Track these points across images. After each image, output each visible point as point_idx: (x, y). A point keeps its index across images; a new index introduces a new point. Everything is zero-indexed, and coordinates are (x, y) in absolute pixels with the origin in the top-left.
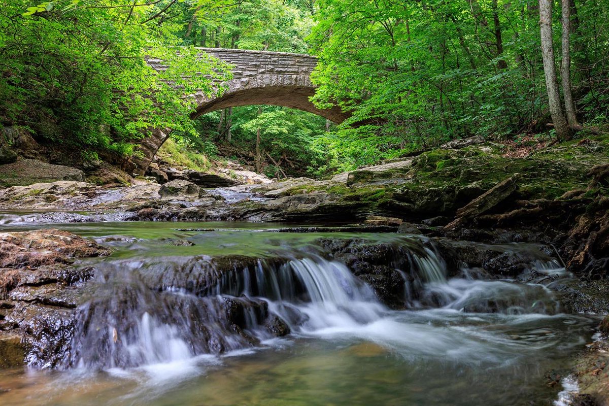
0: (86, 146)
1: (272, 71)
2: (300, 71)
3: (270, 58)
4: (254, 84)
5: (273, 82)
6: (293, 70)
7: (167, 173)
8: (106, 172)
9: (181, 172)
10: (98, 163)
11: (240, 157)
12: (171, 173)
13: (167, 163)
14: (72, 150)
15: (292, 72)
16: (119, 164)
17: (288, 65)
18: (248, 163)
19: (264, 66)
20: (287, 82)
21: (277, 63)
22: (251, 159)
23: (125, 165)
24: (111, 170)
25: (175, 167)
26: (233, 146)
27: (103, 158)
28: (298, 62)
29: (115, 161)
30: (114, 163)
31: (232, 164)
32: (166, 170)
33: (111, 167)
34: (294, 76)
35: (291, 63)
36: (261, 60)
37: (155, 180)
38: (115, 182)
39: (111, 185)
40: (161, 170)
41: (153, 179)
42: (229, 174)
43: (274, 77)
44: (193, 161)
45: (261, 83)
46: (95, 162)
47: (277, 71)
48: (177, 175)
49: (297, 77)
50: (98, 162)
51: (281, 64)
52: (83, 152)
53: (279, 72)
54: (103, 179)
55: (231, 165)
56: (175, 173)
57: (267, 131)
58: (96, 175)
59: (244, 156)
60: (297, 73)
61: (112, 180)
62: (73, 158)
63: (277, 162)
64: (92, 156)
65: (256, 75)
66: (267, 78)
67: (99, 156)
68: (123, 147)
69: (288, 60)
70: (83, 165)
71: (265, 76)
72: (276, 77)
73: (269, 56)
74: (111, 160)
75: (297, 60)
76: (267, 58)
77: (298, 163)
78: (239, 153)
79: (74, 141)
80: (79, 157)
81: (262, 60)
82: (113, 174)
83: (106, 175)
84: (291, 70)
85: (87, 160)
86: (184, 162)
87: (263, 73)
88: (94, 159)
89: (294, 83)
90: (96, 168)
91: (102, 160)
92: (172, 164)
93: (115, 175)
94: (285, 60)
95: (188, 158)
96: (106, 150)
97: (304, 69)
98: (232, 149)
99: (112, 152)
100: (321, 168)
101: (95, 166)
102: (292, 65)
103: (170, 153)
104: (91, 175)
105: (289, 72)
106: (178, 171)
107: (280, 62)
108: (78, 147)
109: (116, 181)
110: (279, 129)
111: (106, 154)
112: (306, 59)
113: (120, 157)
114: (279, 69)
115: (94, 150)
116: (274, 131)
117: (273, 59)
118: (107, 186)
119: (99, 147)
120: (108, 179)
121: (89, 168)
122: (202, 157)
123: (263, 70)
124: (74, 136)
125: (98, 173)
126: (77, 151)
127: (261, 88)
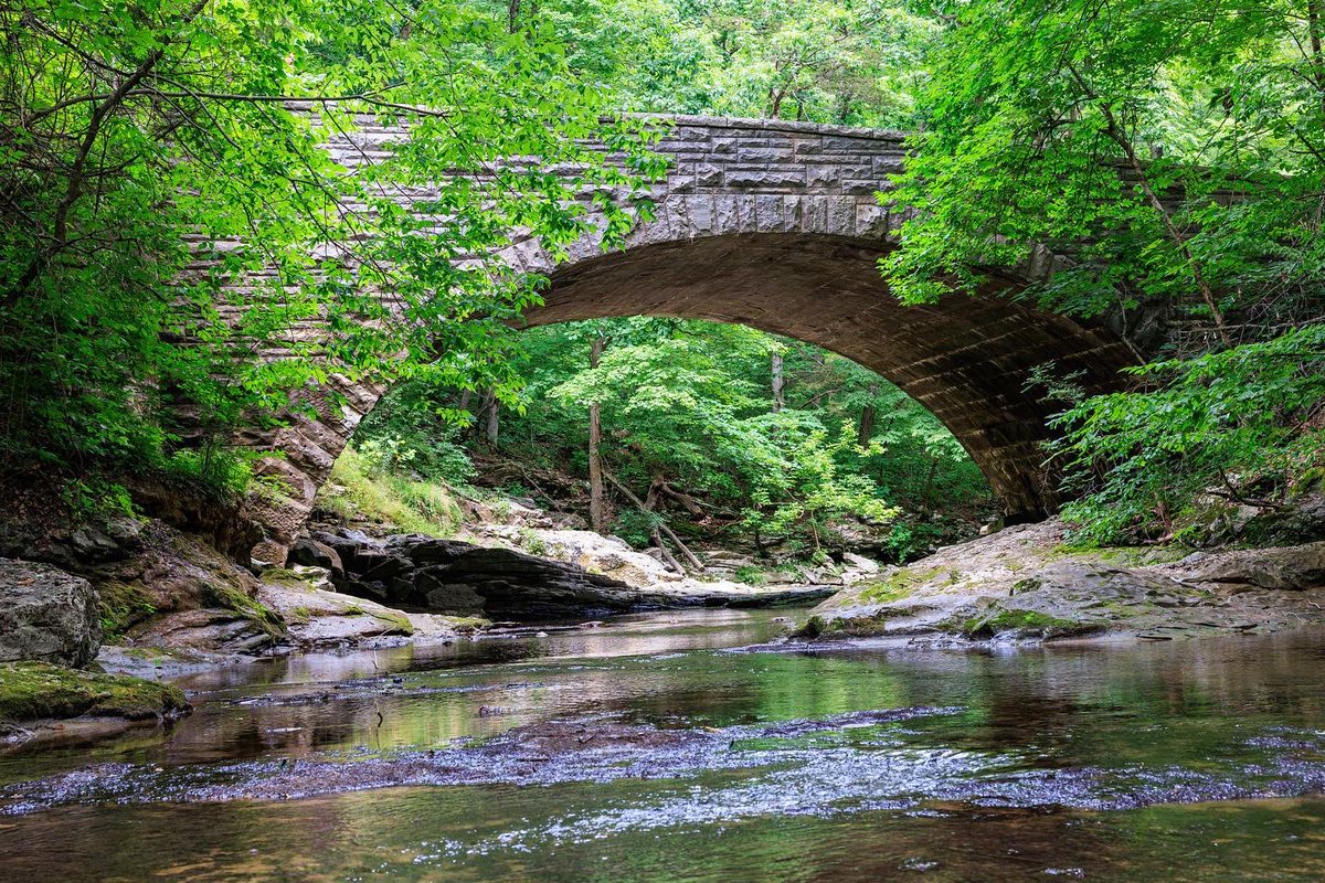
0: (80, 463)
1: (714, 183)
2: (810, 180)
3: (708, 140)
4: (661, 229)
5: (722, 220)
6: (788, 177)
7: (340, 549)
8: (164, 564)
9: (381, 543)
10: (135, 530)
11: (533, 488)
12: (351, 548)
13: (334, 516)
14: (26, 481)
15: (784, 184)
16: (207, 529)
17: (770, 160)
18: (557, 503)
19: (690, 167)
20: (767, 220)
21: (731, 157)
22: (564, 492)
23: (230, 530)
24: (182, 555)
25: (361, 526)
26: (509, 456)
27: (150, 507)
28: (802, 150)
29: (192, 515)
30: (190, 526)
31: (524, 509)
32: (333, 537)
33: (181, 542)
34: (793, 200)
35: (778, 153)
36: (677, 145)
37: (324, 580)
38: (205, 605)
39: (189, 616)
40: (319, 538)
41: (320, 575)
42: (518, 542)
43: (726, 203)
44: (412, 504)
45: (684, 225)
46: (122, 525)
47: (733, 183)
48: (370, 553)
49: (800, 202)
50: (134, 527)
51: (745, 160)
52: (71, 488)
53: (741, 186)
54: (156, 595)
55: (520, 513)
56: (364, 546)
57: (633, 403)
58: (127, 580)
59: (543, 483)
60: (799, 187)
61: (193, 596)
62: (32, 512)
63: (644, 498)
64: (108, 501)
65: (663, 197)
66: (700, 206)
67: (134, 501)
68: (221, 462)
69: (767, 145)
70: (69, 541)
71: (692, 200)
72: (730, 202)
73: (705, 132)
74: (177, 514)
75: (798, 143)
76: (696, 138)
77: (699, 501)
78: (527, 475)
79: (34, 443)
80: (57, 508)
81: (682, 145)
82: (192, 570)
83: (164, 575)
84: (781, 177)
85: (89, 517)
86: (385, 510)
87: (685, 190)
88: (117, 513)
89: (792, 221)
90: (127, 549)
91: (146, 514)
92: (349, 516)
93: (204, 576)
94: (758, 145)
95: (393, 496)
96: (157, 477)
97: (824, 172)
98: (508, 464)
99: (181, 481)
100: (781, 512)
101: (119, 541)
102: (782, 160)
103: (341, 484)
104: (107, 579)
105: (773, 185)
106: (370, 541)
107: (742, 150)
108: (49, 466)
109: (209, 598)
110: (671, 395)
111: (158, 493)
112: (827, 141)
113: (212, 500)
114: (742, 177)
115: (115, 479)
116: (657, 403)
117: (718, 142)
118: (173, 621)
119: (129, 466)
120: (177, 594)
121: (98, 549)
122: (436, 493)
123: (687, 180)
124: (34, 422)
125: (131, 572)
126: (45, 485)
127: (681, 243)
